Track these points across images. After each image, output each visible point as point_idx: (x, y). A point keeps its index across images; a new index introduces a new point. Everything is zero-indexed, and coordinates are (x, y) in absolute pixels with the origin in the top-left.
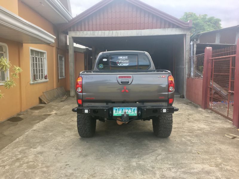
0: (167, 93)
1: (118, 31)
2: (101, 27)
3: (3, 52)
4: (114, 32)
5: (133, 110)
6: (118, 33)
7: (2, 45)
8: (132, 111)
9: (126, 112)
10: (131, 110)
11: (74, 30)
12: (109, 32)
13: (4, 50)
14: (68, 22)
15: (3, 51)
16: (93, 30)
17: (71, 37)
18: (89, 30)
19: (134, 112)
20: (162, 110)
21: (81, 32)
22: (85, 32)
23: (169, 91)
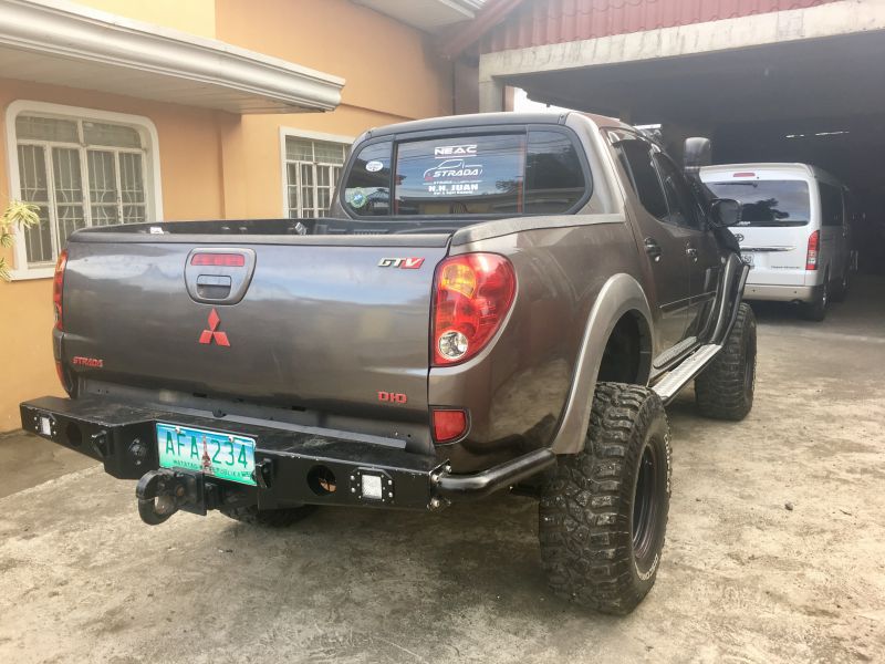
0: (423, 372)
1: (684, 29)
2: (610, 19)
3: (136, 151)
4: (667, 33)
5: (237, 451)
6: (683, 38)
7: (132, 125)
8: (236, 459)
9: (211, 456)
10: (229, 449)
11: (501, 49)
12: (643, 39)
13: (144, 143)
14: (471, 15)
15: (140, 147)
16: (575, 38)
17: (489, 79)
18: (559, 41)
19: (245, 463)
20: (359, 480)
21: (528, 52)
22: (543, 51)
23: (432, 359)
